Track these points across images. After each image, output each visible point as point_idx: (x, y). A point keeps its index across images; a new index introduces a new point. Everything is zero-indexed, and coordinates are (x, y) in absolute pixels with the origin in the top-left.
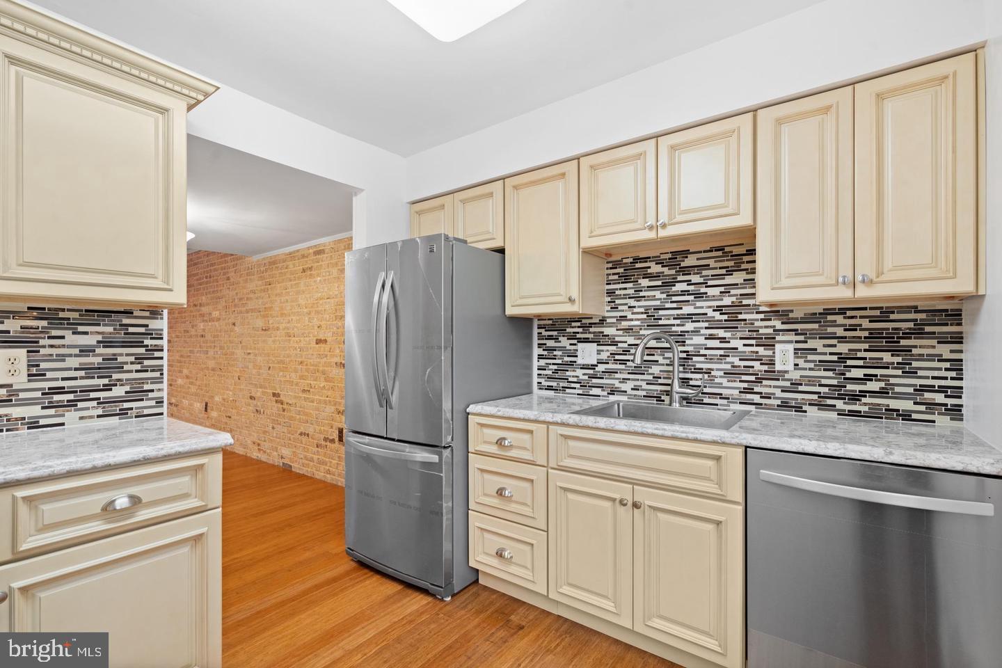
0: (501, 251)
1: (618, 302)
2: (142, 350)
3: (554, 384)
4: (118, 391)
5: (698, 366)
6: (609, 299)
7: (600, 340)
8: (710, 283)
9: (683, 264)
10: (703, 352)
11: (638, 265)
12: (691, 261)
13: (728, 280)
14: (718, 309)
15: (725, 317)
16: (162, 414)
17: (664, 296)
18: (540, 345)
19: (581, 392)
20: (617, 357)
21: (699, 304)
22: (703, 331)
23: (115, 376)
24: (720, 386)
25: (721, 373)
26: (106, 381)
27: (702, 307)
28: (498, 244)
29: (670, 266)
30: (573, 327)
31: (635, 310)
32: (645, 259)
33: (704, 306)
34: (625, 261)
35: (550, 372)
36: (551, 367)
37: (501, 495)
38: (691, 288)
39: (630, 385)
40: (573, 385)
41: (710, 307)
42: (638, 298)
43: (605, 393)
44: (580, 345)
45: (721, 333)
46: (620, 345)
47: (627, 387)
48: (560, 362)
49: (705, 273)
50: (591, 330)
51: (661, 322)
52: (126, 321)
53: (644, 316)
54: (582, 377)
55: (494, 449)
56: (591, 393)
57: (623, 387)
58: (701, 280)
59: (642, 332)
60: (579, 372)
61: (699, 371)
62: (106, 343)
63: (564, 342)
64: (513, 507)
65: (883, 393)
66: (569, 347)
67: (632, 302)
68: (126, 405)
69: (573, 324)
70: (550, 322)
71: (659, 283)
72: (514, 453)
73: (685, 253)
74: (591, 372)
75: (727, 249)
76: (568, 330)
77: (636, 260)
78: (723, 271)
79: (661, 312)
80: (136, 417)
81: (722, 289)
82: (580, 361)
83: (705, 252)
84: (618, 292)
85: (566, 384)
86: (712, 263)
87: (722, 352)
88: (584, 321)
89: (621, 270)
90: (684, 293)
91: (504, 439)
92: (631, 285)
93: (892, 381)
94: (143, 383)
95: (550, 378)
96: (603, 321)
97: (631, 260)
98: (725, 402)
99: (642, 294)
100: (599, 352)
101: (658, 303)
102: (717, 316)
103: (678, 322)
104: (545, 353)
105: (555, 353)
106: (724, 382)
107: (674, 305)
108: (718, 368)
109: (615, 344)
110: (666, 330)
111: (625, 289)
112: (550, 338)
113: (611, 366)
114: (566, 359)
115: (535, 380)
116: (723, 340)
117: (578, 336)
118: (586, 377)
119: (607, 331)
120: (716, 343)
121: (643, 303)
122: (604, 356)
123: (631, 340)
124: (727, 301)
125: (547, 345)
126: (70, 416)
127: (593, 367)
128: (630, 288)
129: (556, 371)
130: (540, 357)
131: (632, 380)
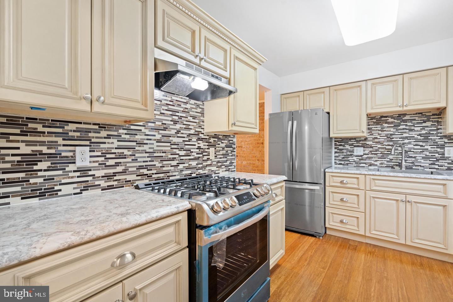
0: (328, 113)
1: (373, 132)
2: (232, 149)
3: (343, 162)
4: (228, 163)
5: (410, 155)
6: (369, 131)
7: (364, 146)
8: (416, 126)
9: (403, 119)
10: (412, 150)
11: (382, 119)
12: (407, 117)
13: (424, 125)
14: (420, 135)
15: (423, 138)
16: (235, 171)
17: (395, 130)
18: (335, 148)
19: (355, 165)
20: (373, 152)
21: (410, 133)
22: (412, 143)
23: (228, 157)
24: (420, 162)
25: (421, 158)
26: (226, 159)
27: (412, 134)
28: (328, 111)
29: (397, 119)
30: (352, 141)
31: (381, 135)
32: (386, 117)
33: (413, 134)
34: (376, 117)
35: (341, 158)
36: (341, 156)
37: (342, 200)
38: (408, 127)
39: (379, 162)
40: (352, 163)
41: (416, 134)
42: (382, 131)
43: (367, 166)
44: (355, 148)
45: (421, 144)
46: (374, 148)
47: (378, 163)
48: (346, 154)
49: (413, 122)
50: (360, 142)
51: (393, 140)
52: (230, 139)
53: (386, 137)
54: (356, 160)
55: (339, 185)
56: (360, 165)
57: (376, 163)
58: (412, 124)
59: (384, 143)
60: (355, 158)
61: (411, 157)
62: (227, 146)
63: (347, 147)
64: (348, 205)
66: (350, 149)
67: (380, 132)
68: (230, 167)
69: (352, 140)
70: (341, 139)
71: (393, 125)
72: (348, 186)
73: (405, 115)
74: (361, 158)
75: (423, 114)
76: (349, 142)
77: (382, 117)
78: (422, 121)
79: (393, 136)
80: (231, 171)
81: (421, 128)
82: (355, 154)
83: (413, 114)
84: (373, 129)
85: (348, 163)
86: (417, 118)
87: (421, 150)
88: (357, 139)
89: (375, 121)
90: (404, 129)
91: (344, 181)
92: (379, 126)
94: (232, 160)
95: (340, 160)
96: (366, 139)
97: (380, 117)
98: (423, 168)
99: (384, 129)
100: (364, 151)
101: (392, 133)
102: (419, 137)
103: (401, 139)
104: (338, 151)
105: (343, 151)
106: (422, 161)
107: (400, 133)
108: (419, 156)
109: (372, 147)
110: (395, 142)
111: (377, 127)
112: (340, 145)
113: (369, 156)
114: (348, 153)
115: (333, 161)
116: (422, 146)
117: (354, 145)
118: (358, 160)
119: (368, 143)
120: (419, 147)
121: (385, 133)
122: (367, 152)
123: (379, 146)
124: (424, 132)
125: (339, 148)
126: (221, 170)
127: (361, 156)
128: (379, 127)
129: (344, 158)
130: (336, 152)
131: (380, 160)
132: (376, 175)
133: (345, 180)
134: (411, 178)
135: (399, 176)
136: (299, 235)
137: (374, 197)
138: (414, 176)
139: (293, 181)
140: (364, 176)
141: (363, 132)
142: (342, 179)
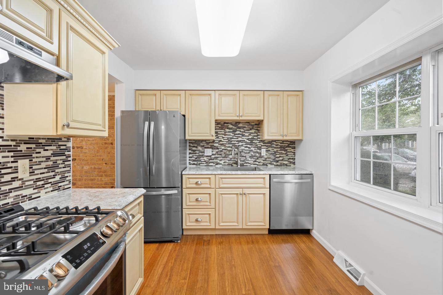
0: (184, 116)
1: (219, 135)
2: (64, 157)
3: (196, 163)
4: (58, 178)
5: (243, 155)
6: (216, 135)
7: (212, 147)
8: (246, 132)
9: (239, 126)
10: (244, 151)
11: (225, 125)
12: (241, 125)
13: (250, 131)
14: (248, 139)
15: (250, 141)
16: (70, 188)
17: (233, 135)
18: (190, 149)
19: (206, 165)
20: (218, 153)
21: (243, 138)
22: (244, 145)
23: (57, 171)
24: (248, 160)
25: (249, 157)
26: (53, 173)
27: (244, 139)
28: (183, 113)
29: (235, 126)
30: (203, 143)
31: (224, 138)
32: (228, 123)
33: (245, 138)
34: (221, 123)
35: (194, 159)
36: (194, 157)
37: (197, 200)
38: (241, 133)
39: (223, 161)
40: (203, 163)
41: (246, 139)
42: (225, 135)
43: (215, 165)
44: (205, 149)
45: (249, 146)
46: (219, 149)
47: (222, 162)
48: (198, 155)
49: (244, 129)
50: (210, 144)
51: (232, 142)
52: (60, 143)
53: (227, 140)
54: (206, 160)
55: (194, 186)
56: (210, 165)
57: (221, 162)
58: (244, 131)
59: (226, 145)
60: (205, 158)
61: (243, 156)
62: (54, 155)
63: (200, 148)
64: (202, 204)
65: (282, 160)
66: (201, 150)
67: (224, 136)
68: (60, 184)
69: (203, 142)
70: (194, 141)
71: (232, 131)
72: (202, 186)
73: (239, 123)
74: (210, 158)
75: (250, 123)
76: (201, 144)
77: (225, 123)
78: (249, 129)
79: (232, 139)
80: (63, 190)
81: (249, 134)
82: (206, 154)
83: (245, 123)
84: (219, 133)
85: (200, 163)
86: (246, 126)
87: (249, 151)
88: (207, 141)
89: (220, 126)
90: (239, 134)
91: (198, 182)
92: (223, 131)
93: (284, 157)
94: (65, 173)
95: (194, 161)
96: (214, 141)
97: (223, 123)
98: (250, 165)
99: (226, 134)
100: (212, 151)
101: (231, 137)
102: (248, 141)
103: (237, 142)
104: (192, 152)
105: (196, 152)
106: (249, 159)
107: (236, 138)
108: (248, 156)
109: (218, 149)
110: (234, 145)
111: (221, 132)
112: (194, 147)
113: (216, 156)
114: (200, 154)
115: (188, 162)
116: (249, 148)
117: (205, 146)
118: (208, 160)
119: (215, 145)
120: (247, 149)
121: (226, 136)
122: (214, 153)
123: (223, 148)
124: (250, 137)
125: (193, 149)
126: (43, 191)
127: (210, 156)
128: (222, 132)
129: (196, 158)
130: (190, 153)
131: (224, 160)
132: (223, 174)
133: (200, 181)
134: (246, 174)
135: (238, 173)
136: (157, 244)
137: (222, 194)
138: (247, 173)
139: (150, 188)
140: (214, 176)
141: (212, 136)
142: (197, 180)
